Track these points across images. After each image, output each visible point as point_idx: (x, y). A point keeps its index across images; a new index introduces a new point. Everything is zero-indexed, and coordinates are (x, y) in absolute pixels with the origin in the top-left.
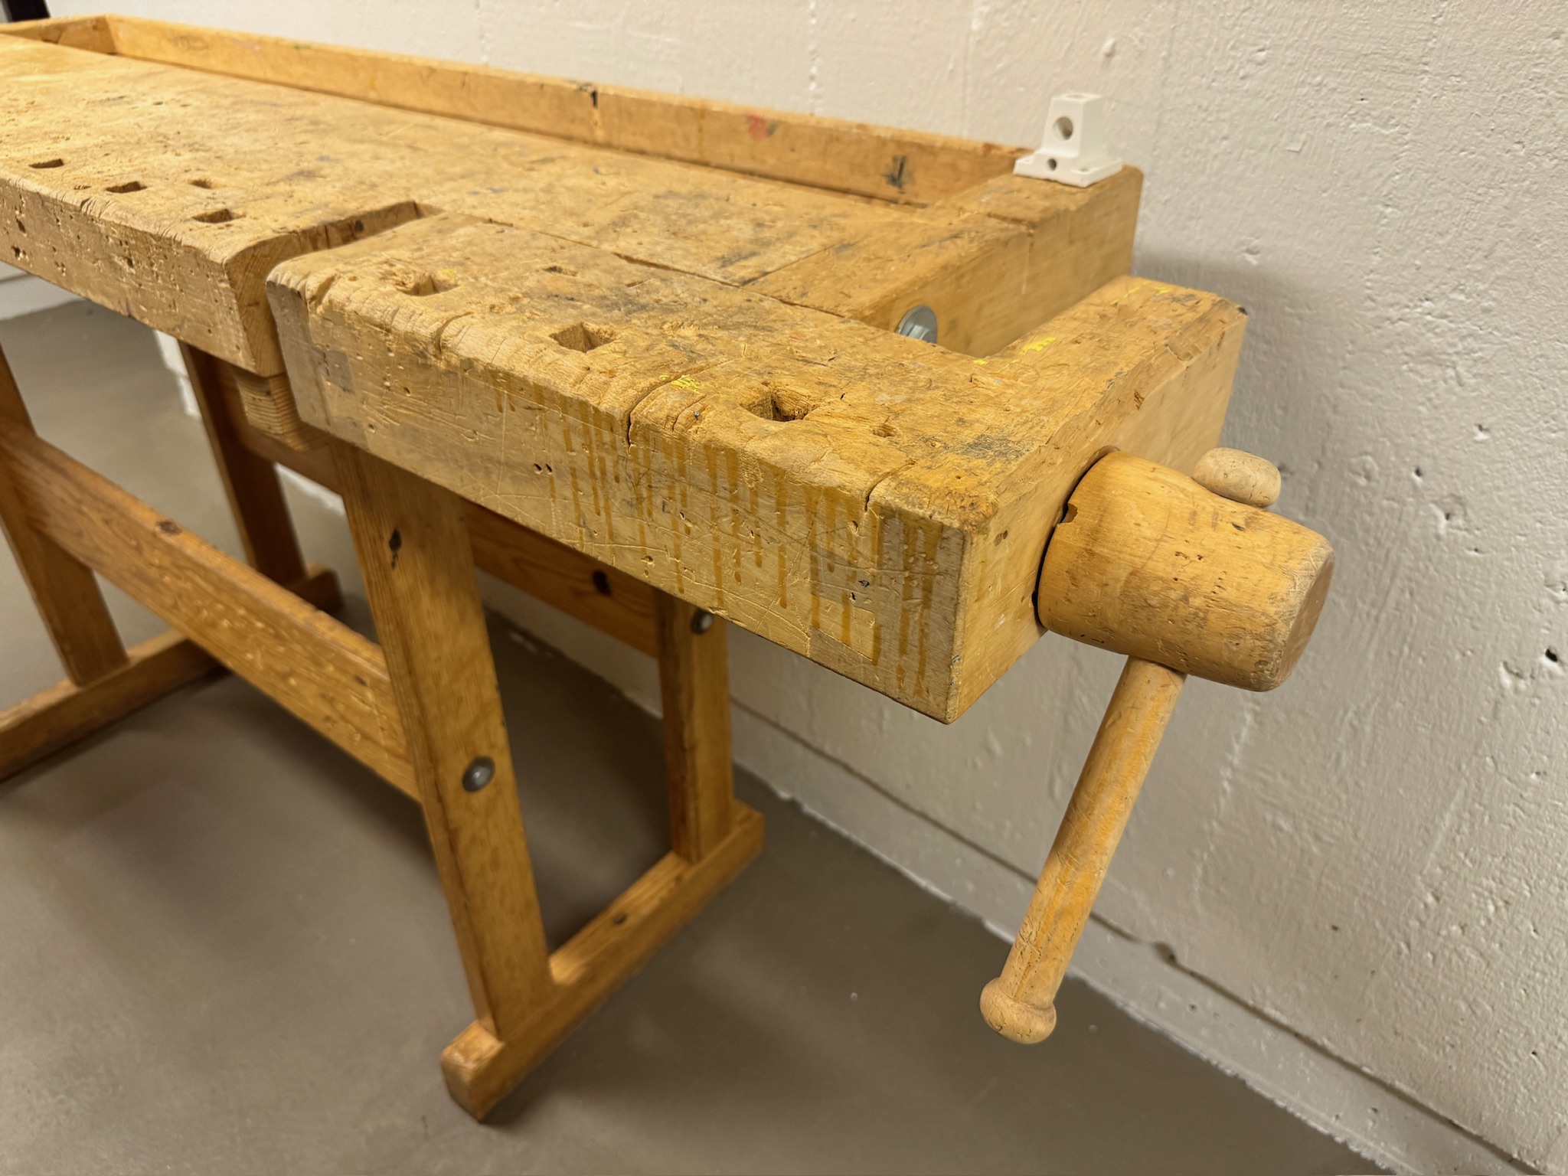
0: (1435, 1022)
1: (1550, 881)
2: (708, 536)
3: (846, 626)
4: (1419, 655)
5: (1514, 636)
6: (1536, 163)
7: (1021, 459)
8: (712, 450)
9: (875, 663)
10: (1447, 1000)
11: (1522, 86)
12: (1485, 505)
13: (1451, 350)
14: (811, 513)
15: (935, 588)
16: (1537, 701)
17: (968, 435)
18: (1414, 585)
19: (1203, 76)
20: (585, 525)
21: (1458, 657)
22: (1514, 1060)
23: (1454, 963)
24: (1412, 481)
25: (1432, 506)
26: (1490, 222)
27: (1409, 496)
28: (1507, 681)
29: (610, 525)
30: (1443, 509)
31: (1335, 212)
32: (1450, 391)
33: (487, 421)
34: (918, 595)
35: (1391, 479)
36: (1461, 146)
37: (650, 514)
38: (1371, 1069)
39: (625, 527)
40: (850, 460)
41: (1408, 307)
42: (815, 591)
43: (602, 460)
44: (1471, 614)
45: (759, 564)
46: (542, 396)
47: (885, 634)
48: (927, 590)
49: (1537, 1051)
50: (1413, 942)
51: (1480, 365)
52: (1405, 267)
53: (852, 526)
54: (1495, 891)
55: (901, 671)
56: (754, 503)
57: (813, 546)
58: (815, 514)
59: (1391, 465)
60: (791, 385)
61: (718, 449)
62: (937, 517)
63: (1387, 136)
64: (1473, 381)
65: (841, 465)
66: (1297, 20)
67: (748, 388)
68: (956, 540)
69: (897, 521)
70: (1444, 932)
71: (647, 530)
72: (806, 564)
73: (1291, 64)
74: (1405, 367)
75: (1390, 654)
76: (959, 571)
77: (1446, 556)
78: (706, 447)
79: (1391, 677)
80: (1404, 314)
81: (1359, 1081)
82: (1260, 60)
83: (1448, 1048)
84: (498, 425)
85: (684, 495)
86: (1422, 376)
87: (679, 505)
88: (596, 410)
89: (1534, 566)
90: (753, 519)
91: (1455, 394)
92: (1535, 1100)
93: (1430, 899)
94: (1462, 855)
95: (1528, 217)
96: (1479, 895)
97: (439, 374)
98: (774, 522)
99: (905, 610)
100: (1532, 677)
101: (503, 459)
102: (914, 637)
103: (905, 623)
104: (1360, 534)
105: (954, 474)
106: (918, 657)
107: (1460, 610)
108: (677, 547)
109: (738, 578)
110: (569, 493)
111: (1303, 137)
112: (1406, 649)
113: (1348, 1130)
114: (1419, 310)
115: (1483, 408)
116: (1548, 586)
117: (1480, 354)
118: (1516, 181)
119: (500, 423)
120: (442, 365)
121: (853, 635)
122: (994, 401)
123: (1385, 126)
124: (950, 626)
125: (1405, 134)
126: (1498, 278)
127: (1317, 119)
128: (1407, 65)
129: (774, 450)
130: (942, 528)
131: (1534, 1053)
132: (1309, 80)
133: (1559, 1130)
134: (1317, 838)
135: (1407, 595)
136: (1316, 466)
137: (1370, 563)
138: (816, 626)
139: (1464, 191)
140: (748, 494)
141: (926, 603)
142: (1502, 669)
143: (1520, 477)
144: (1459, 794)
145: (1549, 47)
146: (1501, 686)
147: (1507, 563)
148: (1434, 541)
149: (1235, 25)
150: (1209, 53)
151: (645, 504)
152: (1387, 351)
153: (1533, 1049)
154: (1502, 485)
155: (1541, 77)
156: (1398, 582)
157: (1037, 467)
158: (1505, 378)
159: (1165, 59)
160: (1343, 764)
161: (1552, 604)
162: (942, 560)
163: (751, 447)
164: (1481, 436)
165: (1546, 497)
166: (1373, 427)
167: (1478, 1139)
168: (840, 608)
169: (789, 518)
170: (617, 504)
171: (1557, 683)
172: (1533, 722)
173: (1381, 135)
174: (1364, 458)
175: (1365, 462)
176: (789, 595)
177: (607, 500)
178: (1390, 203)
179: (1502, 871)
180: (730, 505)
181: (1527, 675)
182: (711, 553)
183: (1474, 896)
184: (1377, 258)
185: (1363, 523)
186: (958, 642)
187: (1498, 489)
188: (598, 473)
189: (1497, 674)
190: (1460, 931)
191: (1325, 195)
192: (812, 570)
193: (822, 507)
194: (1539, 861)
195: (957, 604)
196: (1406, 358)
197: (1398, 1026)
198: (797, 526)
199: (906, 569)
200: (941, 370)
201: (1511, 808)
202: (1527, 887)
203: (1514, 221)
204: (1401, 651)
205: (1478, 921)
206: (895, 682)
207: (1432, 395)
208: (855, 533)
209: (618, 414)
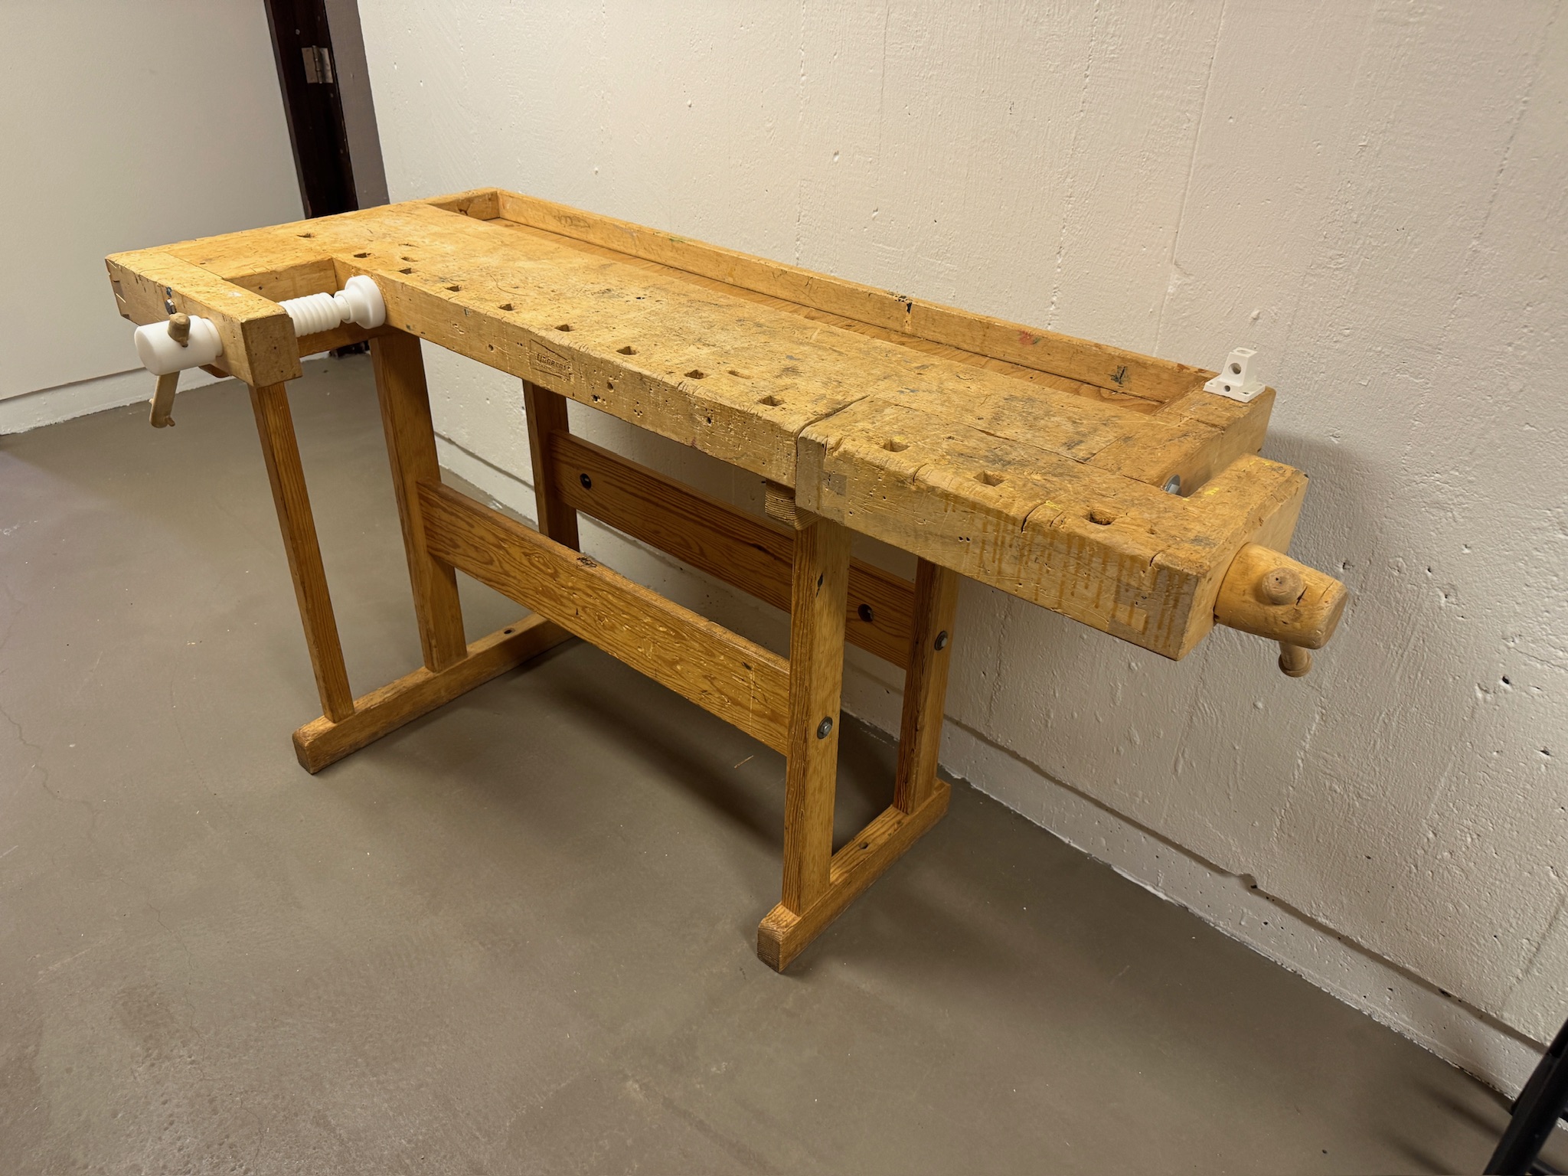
0: (1433, 920)
1: (1505, 820)
2: (1060, 574)
3: (1130, 616)
4: (1428, 678)
5: (1484, 668)
6: (1499, 407)
7: (1217, 547)
8: (1071, 537)
9: (1143, 634)
10: (1440, 903)
11: (1491, 367)
12: (1468, 590)
13: (1450, 502)
14: (1121, 566)
15: (1180, 600)
16: (1497, 708)
17: (1191, 535)
18: (1425, 636)
19: (1312, 338)
20: (983, 567)
21: (1451, 680)
22: (1482, 941)
23: (1445, 878)
24: (1426, 575)
25: (1437, 589)
26: (1473, 435)
27: (1424, 583)
28: (1480, 694)
29: (1000, 568)
30: (1444, 592)
31: (1386, 420)
32: (1449, 524)
33: (936, 515)
34: (1172, 602)
35: (1414, 573)
36: (1458, 394)
37: (1027, 563)
38: (1390, 957)
39: (1008, 569)
40: (1142, 544)
41: (1426, 476)
42: (1116, 601)
43: (1003, 537)
44: (1458, 654)
45: (1086, 588)
46: (974, 506)
47: (1151, 620)
48: (1176, 601)
49: (1497, 935)
50: (1419, 864)
51: (1466, 511)
52: (1426, 454)
53: (1142, 572)
54: (1471, 828)
55: (1157, 637)
56: (1090, 560)
57: (1119, 580)
58: (1123, 567)
59: (1413, 565)
60: (1100, 507)
61: (1075, 537)
62: (1185, 570)
63: (1417, 383)
64: (1462, 520)
65: (1139, 546)
66: (1368, 317)
67: (1081, 509)
68: (1195, 580)
69: (1166, 571)
70: (1439, 857)
71: (1023, 570)
72: (1113, 589)
73: (1364, 339)
74: (1423, 509)
75: (1410, 677)
76: (1193, 594)
77: (1445, 620)
78: (1068, 535)
79: (1410, 691)
80: (1424, 480)
81: (1381, 968)
82: (1346, 334)
83: (1441, 937)
84: (942, 518)
85: (1050, 555)
86: (1433, 515)
87: (1046, 560)
88: (1007, 515)
89: (1496, 627)
90: (1088, 567)
91: (1452, 526)
92: (1496, 969)
93: (1431, 835)
94: (1451, 805)
95: (1494, 435)
96: (1462, 831)
97: (910, 492)
98: (1100, 569)
99: (1163, 610)
100: (1494, 692)
101: (939, 534)
102: (1166, 622)
103: (1163, 616)
104: (1394, 604)
105: (1189, 552)
106: (1167, 631)
107: (1452, 651)
108: (1039, 579)
109: (1072, 594)
110: (978, 551)
111: (1369, 378)
112: (1420, 675)
113: (1372, 1006)
114: (1433, 478)
115: (1468, 535)
116: (1504, 639)
117: (1466, 505)
118: (1488, 415)
119: (944, 517)
120: (913, 488)
121: (1133, 621)
122: (1197, 519)
123: (1416, 378)
124: (1185, 616)
125: (1427, 383)
126: (1477, 465)
127: (1378, 370)
128: (1430, 348)
129: (1106, 538)
130: (1188, 575)
131: (1495, 936)
132: (1374, 348)
133: (1511, 988)
134: (1359, 796)
135: (1421, 642)
136: (1368, 562)
137: (1399, 622)
138: (1113, 616)
139: (1459, 417)
140: (1088, 556)
141: (1175, 606)
142: (1477, 687)
143: (1488, 576)
144: (1450, 765)
145: (1506, 350)
146: (1476, 698)
147: (1480, 625)
148: (1438, 610)
149: (1332, 314)
150: (1316, 326)
151: (1025, 559)
152: (1413, 499)
153: (1495, 933)
154: (1478, 580)
155: (1502, 364)
156: (1415, 633)
157: (1223, 551)
158: (1481, 520)
159: (1290, 326)
160: (1378, 747)
161: (1506, 650)
162: (1186, 588)
163: (1092, 536)
164: (1466, 551)
165: (1503, 588)
166: (1404, 542)
167: (1460, 1002)
168: (1129, 608)
169: (1108, 568)
170: (1007, 557)
171: (1509, 695)
172: (1495, 720)
173: (1413, 382)
174: (1398, 559)
175: (1398, 562)
176: (1101, 603)
177: (1001, 555)
178: (1417, 419)
179: (1476, 815)
180: (1076, 561)
181: (1491, 691)
182: (1059, 582)
183: (1458, 832)
184: (1409, 447)
185: (1395, 598)
186: (1188, 624)
187: (1476, 582)
188: (999, 543)
189: (1474, 690)
190: (1449, 856)
191: (1380, 410)
192: (1116, 591)
193: (1128, 564)
194: (1498, 807)
195: (1190, 608)
196: (1424, 504)
197: (1408, 924)
198: (1112, 571)
199: (1167, 591)
200: (1169, 503)
201: (1481, 774)
202: (1491, 825)
203: (1487, 436)
204: (1417, 675)
205: (1461, 848)
206: (1153, 642)
207: (1439, 526)
208: (1143, 575)
209: (1021, 517)
